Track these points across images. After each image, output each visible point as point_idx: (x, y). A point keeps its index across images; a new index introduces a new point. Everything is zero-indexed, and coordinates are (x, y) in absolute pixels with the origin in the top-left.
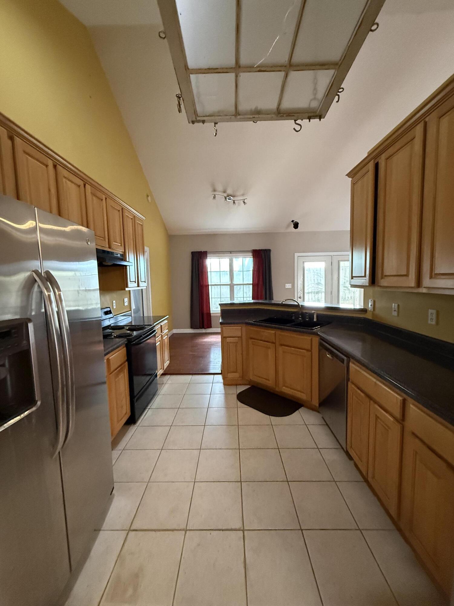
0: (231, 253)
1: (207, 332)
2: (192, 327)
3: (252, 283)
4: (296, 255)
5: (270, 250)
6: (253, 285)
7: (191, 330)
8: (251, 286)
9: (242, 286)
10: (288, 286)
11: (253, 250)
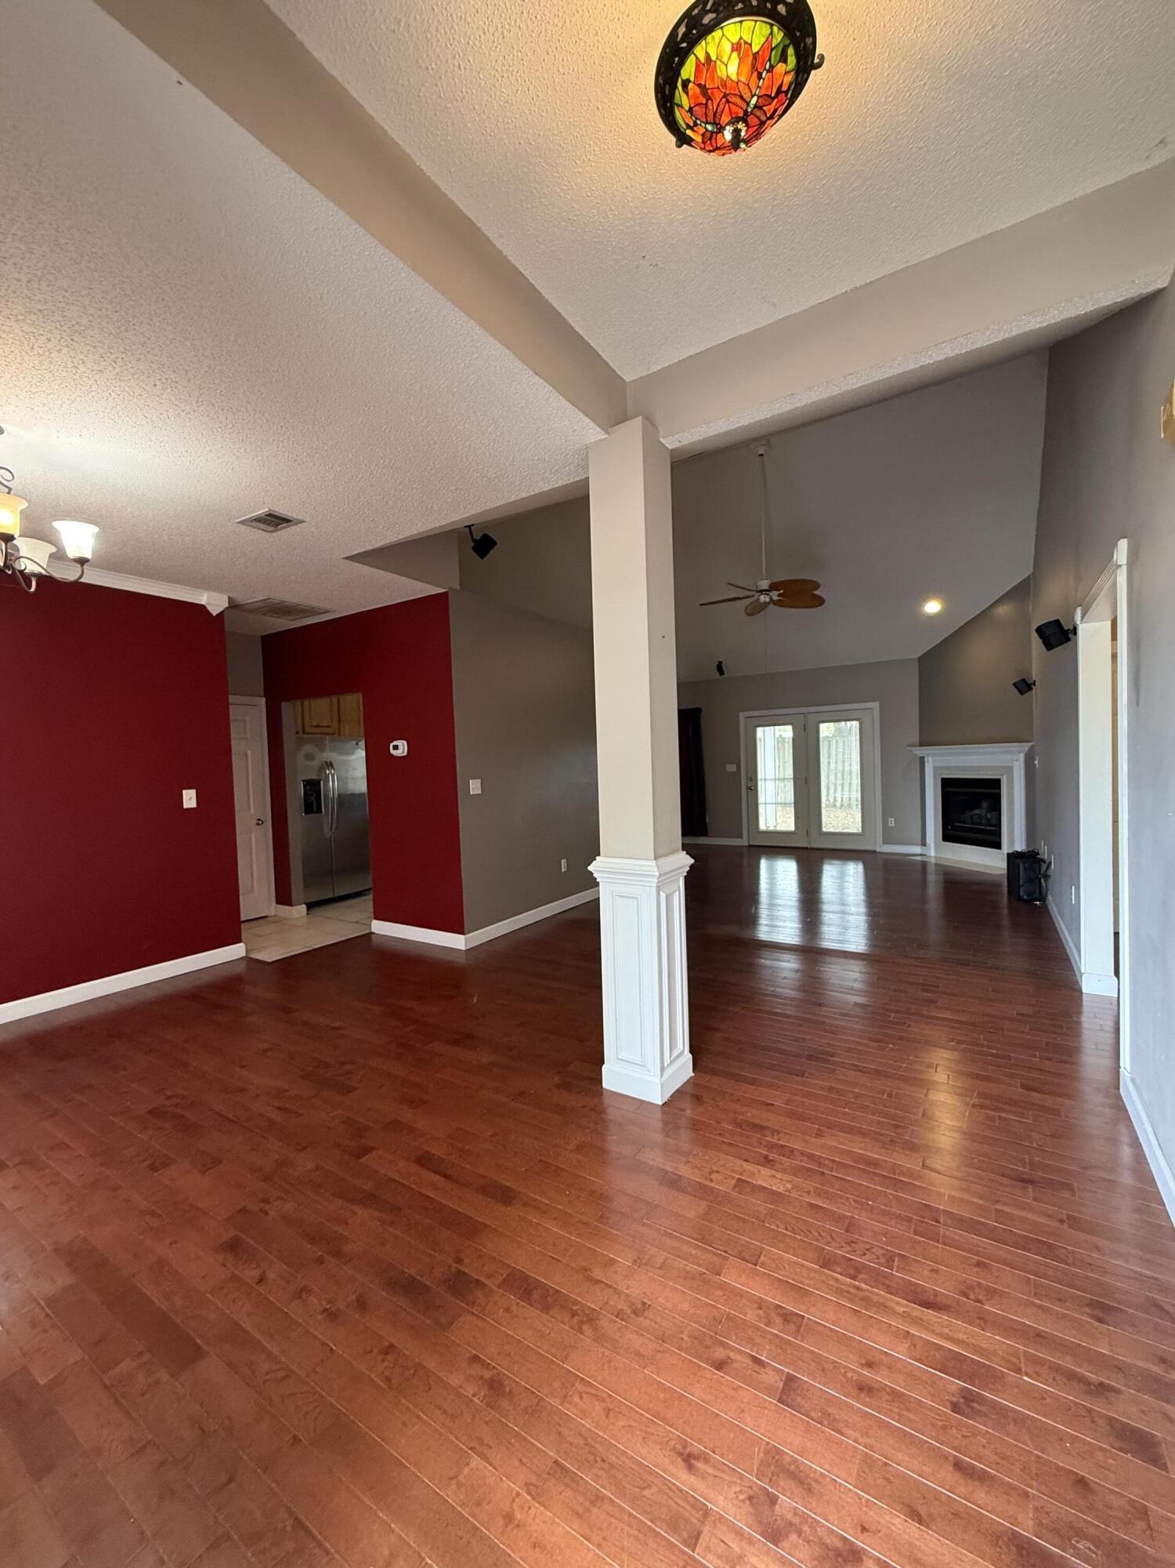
4: (742, 715)
5: (699, 710)
10: (731, 768)
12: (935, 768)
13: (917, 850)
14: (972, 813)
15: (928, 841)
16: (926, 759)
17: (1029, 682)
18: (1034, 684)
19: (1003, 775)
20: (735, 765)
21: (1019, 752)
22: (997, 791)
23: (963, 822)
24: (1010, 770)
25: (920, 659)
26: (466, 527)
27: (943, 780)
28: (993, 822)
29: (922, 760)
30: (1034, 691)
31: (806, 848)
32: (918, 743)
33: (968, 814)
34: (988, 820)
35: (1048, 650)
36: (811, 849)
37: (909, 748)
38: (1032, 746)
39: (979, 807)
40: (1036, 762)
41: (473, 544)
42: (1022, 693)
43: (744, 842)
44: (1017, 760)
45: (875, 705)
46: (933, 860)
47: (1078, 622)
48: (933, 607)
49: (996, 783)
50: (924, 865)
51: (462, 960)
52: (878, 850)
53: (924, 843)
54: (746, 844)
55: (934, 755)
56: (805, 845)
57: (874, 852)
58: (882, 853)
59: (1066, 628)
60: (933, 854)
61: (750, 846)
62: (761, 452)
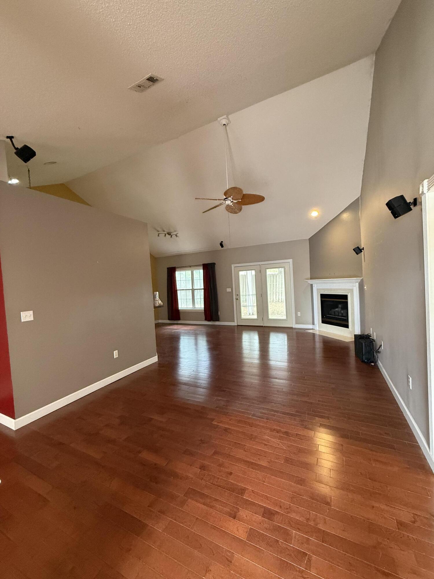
0: (190, 267)
1: (178, 323)
2: (169, 319)
3: (203, 288)
4: (233, 266)
5: (214, 264)
6: (204, 289)
7: (168, 320)
8: (203, 290)
9: (199, 290)
10: (229, 290)
11: (203, 264)
12: (317, 289)
13: (311, 326)
14: (335, 310)
15: (315, 323)
16: (313, 285)
17: (361, 248)
18: (363, 249)
19: (349, 293)
20: (230, 289)
21: (356, 282)
22: (346, 301)
23: (331, 314)
24: (352, 291)
25: (310, 239)
26: (8, 137)
27: (321, 295)
28: (344, 315)
29: (312, 285)
30: (362, 253)
31: (262, 326)
32: (310, 278)
33: (333, 310)
34: (342, 314)
35: (395, 217)
36: (264, 326)
37: (306, 280)
38: (362, 279)
39: (337, 307)
40: (365, 287)
41: (15, 151)
42: (357, 254)
43: (235, 324)
44: (355, 286)
45: (290, 261)
46: (317, 333)
47: (425, 191)
48: (314, 214)
49: (345, 297)
50: (314, 335)
51: (13, 435)
52: (293, 327)
53: (313, 324)
54: (236, 325)
55: (317, 283)
56: (262, 325)
57: (292, 328)
58: (295, 329)
59: (408, 201)
60: (318, 329)
61: (238, 325)
62: (224, 123)
